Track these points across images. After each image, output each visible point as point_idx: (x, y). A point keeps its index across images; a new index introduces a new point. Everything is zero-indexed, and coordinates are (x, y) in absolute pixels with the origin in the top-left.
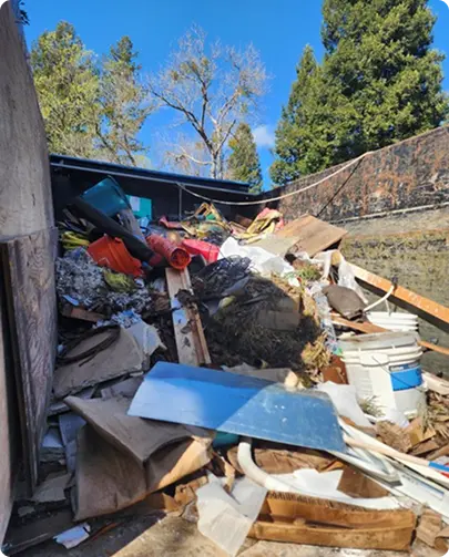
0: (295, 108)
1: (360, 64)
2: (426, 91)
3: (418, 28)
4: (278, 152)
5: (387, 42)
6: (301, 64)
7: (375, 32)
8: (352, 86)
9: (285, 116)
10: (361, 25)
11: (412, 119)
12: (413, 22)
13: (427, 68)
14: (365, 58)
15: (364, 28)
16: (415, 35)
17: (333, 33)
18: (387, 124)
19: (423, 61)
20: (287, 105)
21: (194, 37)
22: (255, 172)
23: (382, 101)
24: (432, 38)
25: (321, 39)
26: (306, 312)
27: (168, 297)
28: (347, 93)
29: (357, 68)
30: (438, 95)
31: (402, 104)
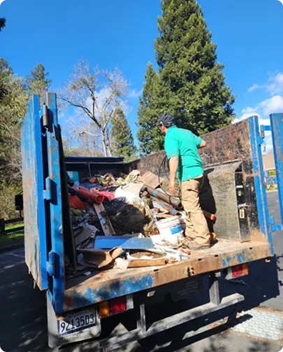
0: (147, 98)
1: (179, 74)
2: (216, 86)
3: (207, 53)
4: (141, 124)
5: (191, 62)
6: (147, 73)
7: (185, 57)
8: (176, 86)
9: (142, 103)
10: (176, 54)
11: (211, 102)
12: (204, 50)
13: (215, 74)
14: (181, 71)
15: (178, 55)
16: (206, 57)
17: (162, 58)
18: (198, 106)
19: (212, 71)
20: (142, 96)
21: (83, 64)
22: (128, 136)
23: (193, 94)
24: (216, 56)
25: (156, 61)
26: (146, 214)
27: (97, 215)
28: (174, 90)
29: (177, 76)
30: (223, 88)
31: (204, 94)
